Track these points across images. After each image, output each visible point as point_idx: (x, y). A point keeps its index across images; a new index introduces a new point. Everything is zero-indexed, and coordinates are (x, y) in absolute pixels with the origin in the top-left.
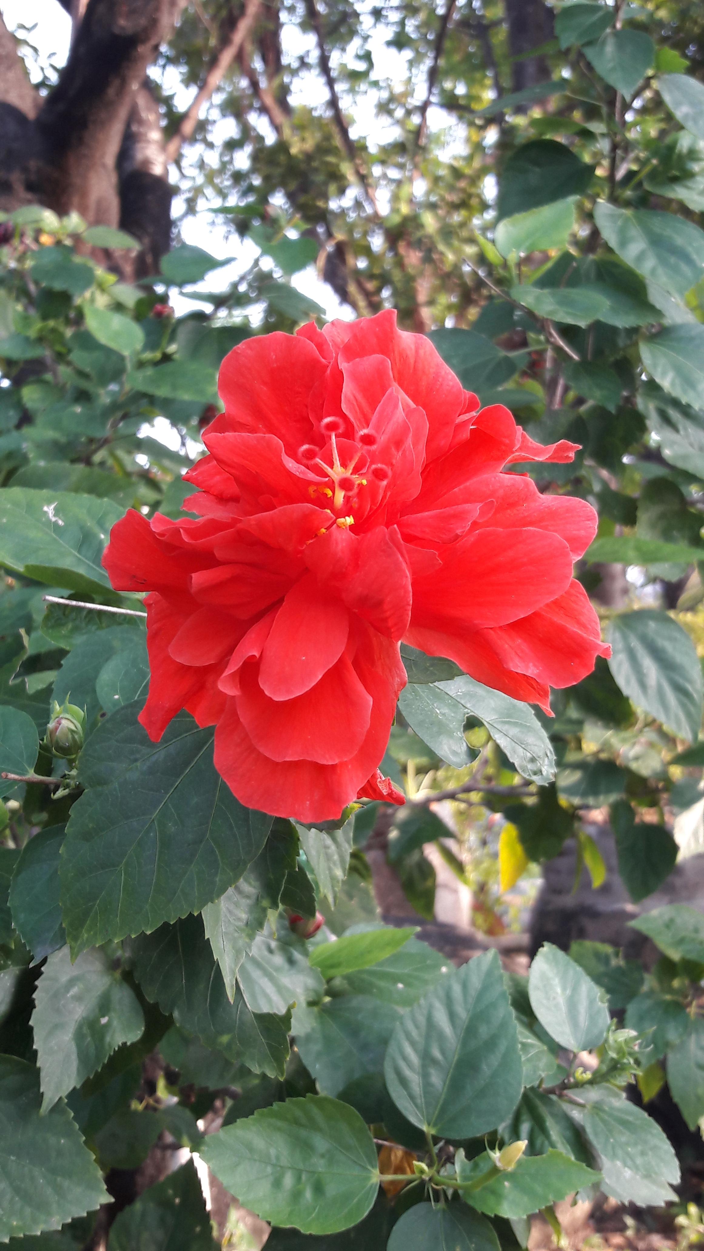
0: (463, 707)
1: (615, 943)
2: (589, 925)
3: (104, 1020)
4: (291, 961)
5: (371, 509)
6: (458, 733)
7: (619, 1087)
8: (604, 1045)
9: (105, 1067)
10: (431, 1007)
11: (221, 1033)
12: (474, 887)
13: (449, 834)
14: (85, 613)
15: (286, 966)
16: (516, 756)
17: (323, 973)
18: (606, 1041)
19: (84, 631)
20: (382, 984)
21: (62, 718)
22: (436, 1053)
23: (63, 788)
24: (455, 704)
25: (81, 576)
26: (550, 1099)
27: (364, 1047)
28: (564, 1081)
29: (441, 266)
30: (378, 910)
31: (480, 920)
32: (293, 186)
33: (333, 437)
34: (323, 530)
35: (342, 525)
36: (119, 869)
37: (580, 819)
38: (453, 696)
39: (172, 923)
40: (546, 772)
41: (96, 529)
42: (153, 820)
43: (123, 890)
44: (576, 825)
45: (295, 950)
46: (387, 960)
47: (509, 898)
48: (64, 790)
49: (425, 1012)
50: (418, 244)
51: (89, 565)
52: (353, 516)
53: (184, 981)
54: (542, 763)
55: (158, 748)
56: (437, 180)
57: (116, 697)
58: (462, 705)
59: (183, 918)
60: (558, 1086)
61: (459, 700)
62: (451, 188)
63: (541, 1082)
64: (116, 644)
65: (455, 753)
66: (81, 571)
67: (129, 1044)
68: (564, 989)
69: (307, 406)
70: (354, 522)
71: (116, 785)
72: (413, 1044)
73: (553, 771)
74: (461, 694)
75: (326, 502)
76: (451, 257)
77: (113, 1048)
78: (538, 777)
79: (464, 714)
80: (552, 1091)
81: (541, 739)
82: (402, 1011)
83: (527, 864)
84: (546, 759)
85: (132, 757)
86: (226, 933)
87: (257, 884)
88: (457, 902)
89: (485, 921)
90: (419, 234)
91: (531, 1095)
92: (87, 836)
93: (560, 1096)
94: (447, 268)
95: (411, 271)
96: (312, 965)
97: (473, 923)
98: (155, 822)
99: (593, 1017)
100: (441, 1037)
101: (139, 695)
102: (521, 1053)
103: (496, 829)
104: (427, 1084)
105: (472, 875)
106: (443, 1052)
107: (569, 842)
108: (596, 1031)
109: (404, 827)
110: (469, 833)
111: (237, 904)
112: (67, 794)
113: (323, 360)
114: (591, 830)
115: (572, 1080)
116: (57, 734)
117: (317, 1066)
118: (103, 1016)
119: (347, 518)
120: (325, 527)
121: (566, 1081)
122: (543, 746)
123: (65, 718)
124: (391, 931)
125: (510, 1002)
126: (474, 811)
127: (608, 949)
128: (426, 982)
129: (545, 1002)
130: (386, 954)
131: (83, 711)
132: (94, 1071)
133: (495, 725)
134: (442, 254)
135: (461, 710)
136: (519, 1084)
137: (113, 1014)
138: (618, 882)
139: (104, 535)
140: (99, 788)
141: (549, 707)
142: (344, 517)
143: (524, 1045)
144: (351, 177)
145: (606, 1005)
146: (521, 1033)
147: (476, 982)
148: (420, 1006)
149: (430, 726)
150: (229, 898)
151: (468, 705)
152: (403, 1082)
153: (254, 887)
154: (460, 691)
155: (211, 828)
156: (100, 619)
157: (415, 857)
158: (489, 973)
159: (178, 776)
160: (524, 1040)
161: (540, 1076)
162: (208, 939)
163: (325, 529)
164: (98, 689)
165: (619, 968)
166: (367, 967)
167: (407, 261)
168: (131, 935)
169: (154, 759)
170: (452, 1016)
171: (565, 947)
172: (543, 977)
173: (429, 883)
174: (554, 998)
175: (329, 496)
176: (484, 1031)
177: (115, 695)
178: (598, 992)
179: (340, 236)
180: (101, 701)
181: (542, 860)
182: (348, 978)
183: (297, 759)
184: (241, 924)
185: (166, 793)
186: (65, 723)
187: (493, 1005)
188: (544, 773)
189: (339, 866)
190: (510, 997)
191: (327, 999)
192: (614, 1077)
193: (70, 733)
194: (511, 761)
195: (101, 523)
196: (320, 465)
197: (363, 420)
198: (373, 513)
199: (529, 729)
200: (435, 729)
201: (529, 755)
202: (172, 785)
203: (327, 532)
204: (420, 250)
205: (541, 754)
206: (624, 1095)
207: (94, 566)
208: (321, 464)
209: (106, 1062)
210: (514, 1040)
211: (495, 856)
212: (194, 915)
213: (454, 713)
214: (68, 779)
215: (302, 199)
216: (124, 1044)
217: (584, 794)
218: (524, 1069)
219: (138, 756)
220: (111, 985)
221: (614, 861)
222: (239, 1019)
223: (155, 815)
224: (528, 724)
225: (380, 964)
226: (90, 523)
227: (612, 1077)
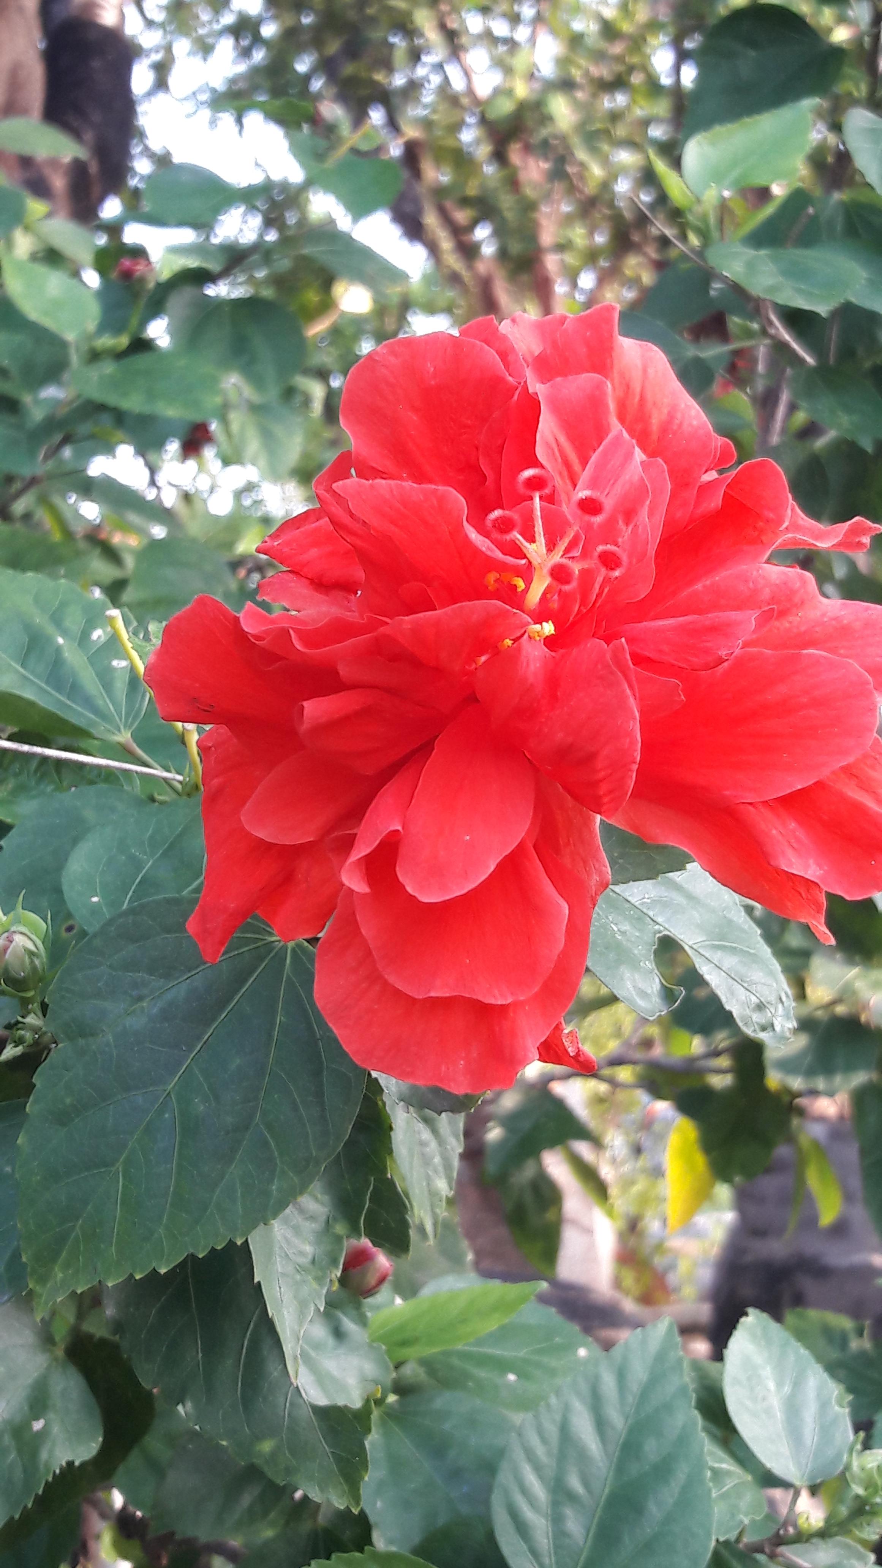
0: (651, 922)
1: (856, 1311)
2: (808, 1285)
3: (38, 1425)
4: (338, 1333)
5: (579, 610)
6: (647, 962)
7: (864, 1543)
8: (843, 1473)
9: (40, 1501)
10: (567, 1409)
11: (258, 1438)
12: (621, 1224)
13: (583, 1133)
14: (34, 765)
15: (331, 1341)
16: (734, 1000)
17: (389, 1352)
18: (848, 1467)
19: (34, 793)
20: (482, 1374)
21: (15, 932)
22: (575, 1483)
23: (12, 1045)
24: (640, 917)
25: (32, 704)
26: (756, 1561)
27: (455, 1474)
28: (778, 1533)
29: (580, 185)
30: (470, 1257)
31: (629, 1279)
32: (333, 47)
33: (537, 500)
34: (508, 642)
35: (537, 634)
36: (113, 1169)
37: (801, 1112)
38: (637, 904)
39: (200, 1256)
40: (780, 1026)
41: (50, 629)
42: (169, 1092)
43: (122, 1204)
44: (795, 1122)
45: (345, 1314)
46: (491, 1335)
47: (676, 1243)
48: (15, 1047)
49: (558, 1417)
50: (545, 148)
51: (41, 688)
52: (553, 622)
53: (200, 1355)
54: (773, 1012)
55: (178, 978)
56: (575, 41)
57: (95, 899)
58: (650, 918)
59: (219, 1248)
60: (769, 1540)
61: (645, 910)
62: (599, 56)
63: (740, 1534)
64: (89, 814)
65: (643, 994)
66: (28, 694)
67: (77, 1463)
68: (780, 1385)
69: (477, 449)
70: (555, 630)
71: (110, 1038)
72: (538, 1468)
73: (791, 1026)
74: (649, 901)
75: (515, 598)
76: (597, 171)
77: (52, 1472)
78: (767, 1035)
79: (655, 934)
80: (758, 1548)
81: (771, 973)
82: (517, 1418)
83: (712, 1186)
84: (780, 1006)
85: (135, 993)
86: (283, 1274)
87: (326, 1198)
88: (591, 1247)
89: (638, 1280)
90: (544, 132)
91: (725, 1553)
92: (62, 1118)
93: (772, 1556)
94: (590, 188)
95: (529, 192)
96: (373, 1341)
97: (617, 1283)
98: (172, 1096)
99: (825, 1430)
100: (583, 1456)
101: (131, 897)
102: (711, 1484)
103: (657, 1127)
104: (559, 1534)
105: (620, 1201)
106: (586, 1484)
107: (782, 1151)
108: (831, 1452)
109: (510, 1121)
110: (613, 1135)
111: (297, 1230)
112: (20, 1053)
113: (510, 379)
114: (817, 1131)
115: (791, 1530)
116: (7, 956)
117: (379, 1504)
118: (37, 1419)
119: (544, 624)
120: (512, 638)
121: (782, 1532)
122: (775, 985)
123: (21, 933)
124: (497, 1288)
125: (693, 1403)
126: (621, 1096)
127: (845, 1323)
128: (552, 1373)
129: (748, 1403)
130: (492, 1325)
131: (46, 924)
132: (22, 1507)
133: (701, 950)
134: (582, 165)
135: (650, 926)
136: (709, 1535)
137: (51, 1415)
138: (860, 1215)
139: (63, 639)
140: (81, 1042)
141: (823, 921)
142: (541, 623)
143: (716, 1473)
144: (432, 35)
145: (847, 1410)
146: (711, 1453)
147: (639, 1372)
148: (548, 1406)
149: (604, 950)
150: (286, 1221)
151: (660, 920)
152: (522, 1528)
153: (322, 1204)
154: (647, 896)
155: (263, 1106)
156: (58, 772)
157: (528, 1172)
158: (660, 1357)
159: (209, 1025)
160: (716, 1465)
161: (742, 1522)
162: (259, 1283)
163: (511, 640)
164: (65, 888)
165: (862, 1354)
166: (459, 1347)
167: (523, 176)
168: (135, 1275)
169: (169, 996)
170: (601, 1424)
171: (778, 1317)
172: (747, 1363)
173: (550, 1215)
174: (764, 1399)
175: (519, 590)
176: (652, 1449)
177: (92, 896)
178: (834, 1389)
179: (412, 132)
180: (70, 906)
181: (737, 1179)
182: (427, 1363)
183: (448, 995)
184: (305, 1261)
185: (191, 1051)
186: (19, 939)
187: (668, 1407)
188: (778, 1028)
189: (442, 1174)
190: (694, 1395)
191: (392, 1398)
192: (860, 1527)
193: (27, 957)
194: (727, 1007)
195: (57, 619)
196: (518, 542)
197: (565, 473)
198: (581, 617)
199: (754, 958)
200: (612, 956)
201: (754, 1000)
202: (199, 1038)
203: (515, 645)
204: (546, 159)
205: (773, 998)
206: (872, 1557)
207: (49, 689)
208: (519, 540)
209: (40, 1492)
210: (700, 1465)
211: (657, 1172)
212: (236, 1244)
213: (639, 930)
214: (22, 1029)
215: (348, 69)
216: (70, 1464)
217: (810, 1073)
218: (716, 1510)
219: (145, 991)
220: (48, 1368)
221: (856, 1182)
222: (289, 1414)
223: (171, 1086)
224: (752, 951)
225: (479, 1342)
226: (39, 619)
227: (856, 1526)
